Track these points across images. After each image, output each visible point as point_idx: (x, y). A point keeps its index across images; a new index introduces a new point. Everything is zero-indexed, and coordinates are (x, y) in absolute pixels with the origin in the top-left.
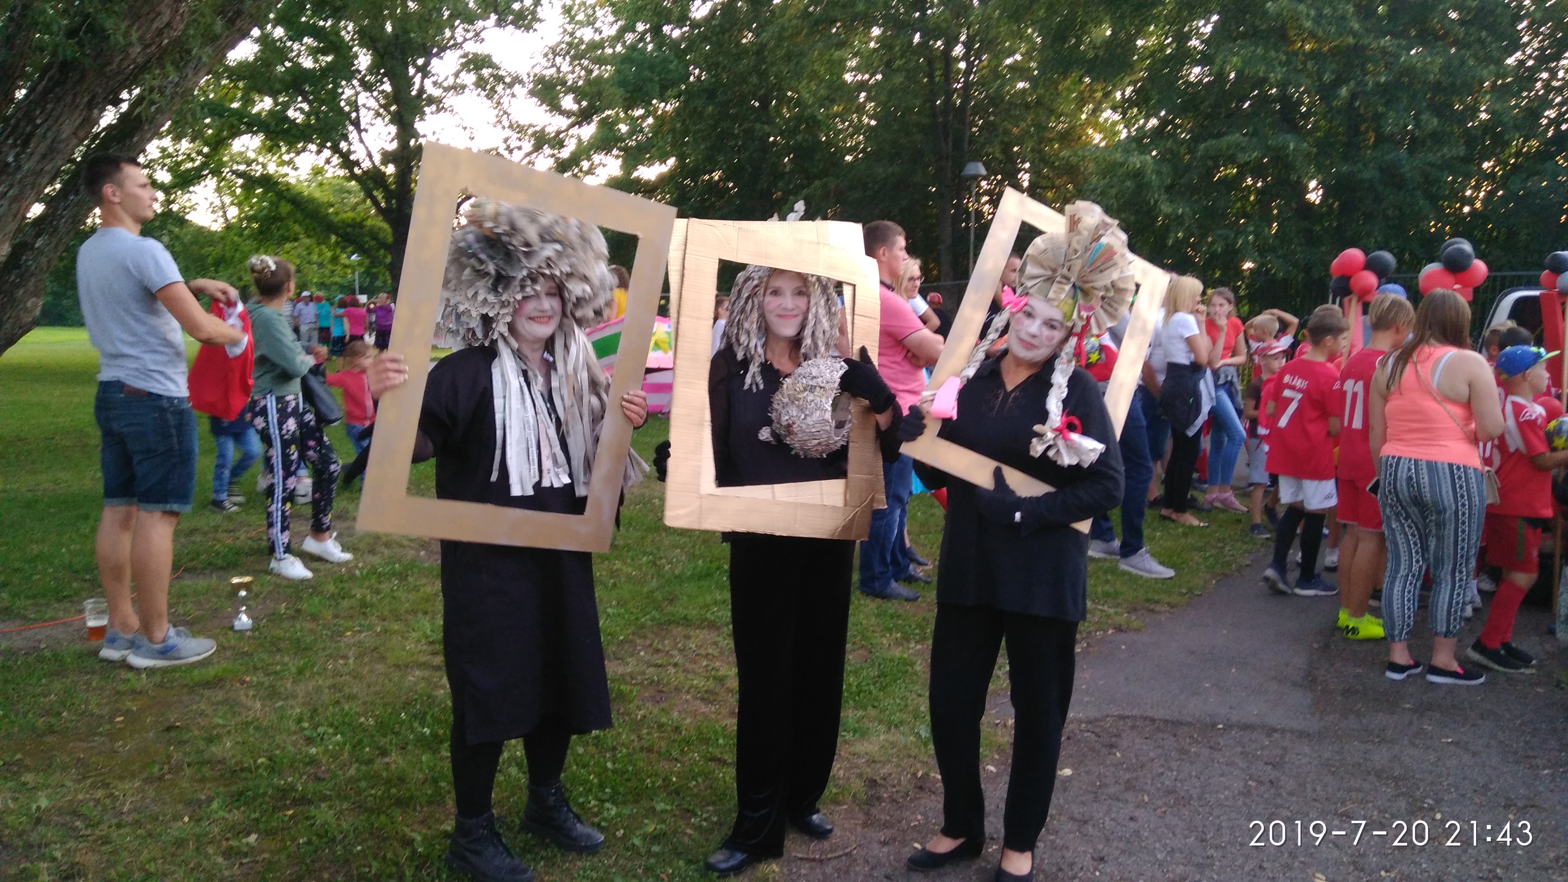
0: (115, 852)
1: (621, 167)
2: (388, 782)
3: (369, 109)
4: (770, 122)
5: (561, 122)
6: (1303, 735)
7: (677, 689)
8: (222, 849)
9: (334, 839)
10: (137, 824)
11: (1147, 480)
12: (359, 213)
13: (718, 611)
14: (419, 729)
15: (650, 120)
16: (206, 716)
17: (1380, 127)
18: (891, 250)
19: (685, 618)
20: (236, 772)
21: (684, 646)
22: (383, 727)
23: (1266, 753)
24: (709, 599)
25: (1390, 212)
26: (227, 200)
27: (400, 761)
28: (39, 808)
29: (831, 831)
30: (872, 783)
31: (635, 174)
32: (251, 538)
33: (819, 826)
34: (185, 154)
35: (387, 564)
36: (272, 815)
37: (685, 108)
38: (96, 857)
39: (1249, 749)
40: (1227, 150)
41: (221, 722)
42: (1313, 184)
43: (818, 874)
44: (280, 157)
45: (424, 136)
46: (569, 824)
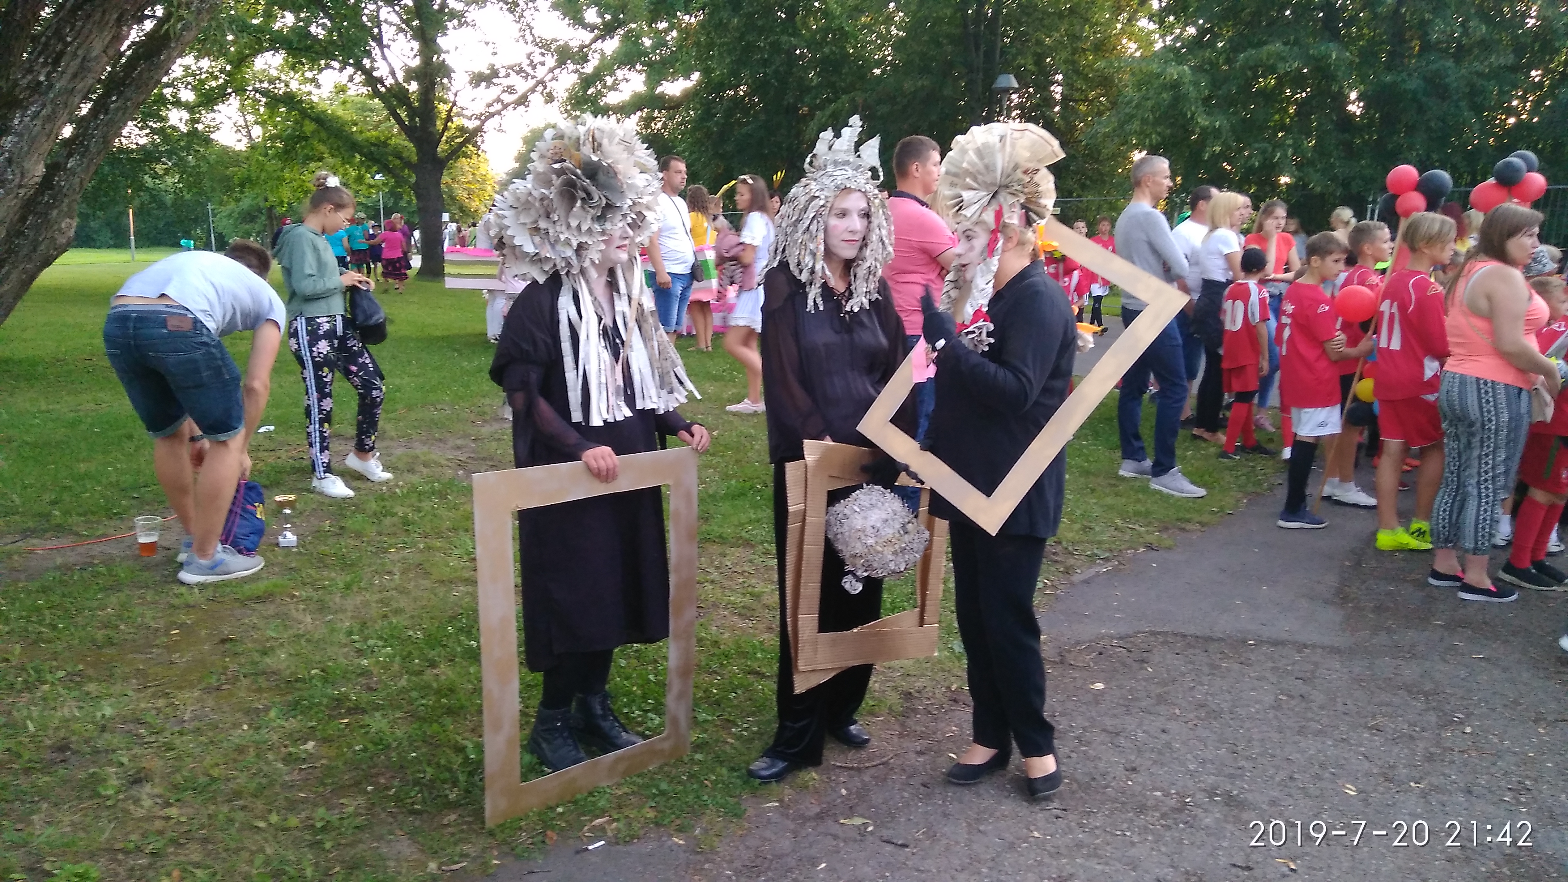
0: (178, 758)
1: (645, 83)
2: (439, 692)
3: (391, 24)
4: (796, 34)
5: (585, 36)
6: (1335, 651)
7: (715, 605)
8: (282, 756)
9: (388, 747)
10: (198, 731)
11: (1182, 400)
12: (382, 132)
13: (752, 530)
14: (467, 642)
15: (674, 33)
16: (259, 629)
17: (1426, 34)
18: (924, 166)
19: (720, 537)
20: (291, 683)
21: (721, 563)
22: (432, 640)
23: (1297, 667)
24: (743, 518)
25: (1433, 124)
26: (251, 118)
27: (450, 673)
28: (103, 715)
29: (867, 741)
30: (908, 696)
31: (659, 90)
32: (291, 458)
33: (855, 736)
34: (207, 72)
35: (427, 483)
36: (328, 723)
37: (709, 21)
38: (161, 763)
39: (1280, 665)
40: (1268, 59)
41: (274, 635)
42: (1353, 95)
43: (857, 783)
44: (303, 75)
45: (448, 52)
46: (614, 733)
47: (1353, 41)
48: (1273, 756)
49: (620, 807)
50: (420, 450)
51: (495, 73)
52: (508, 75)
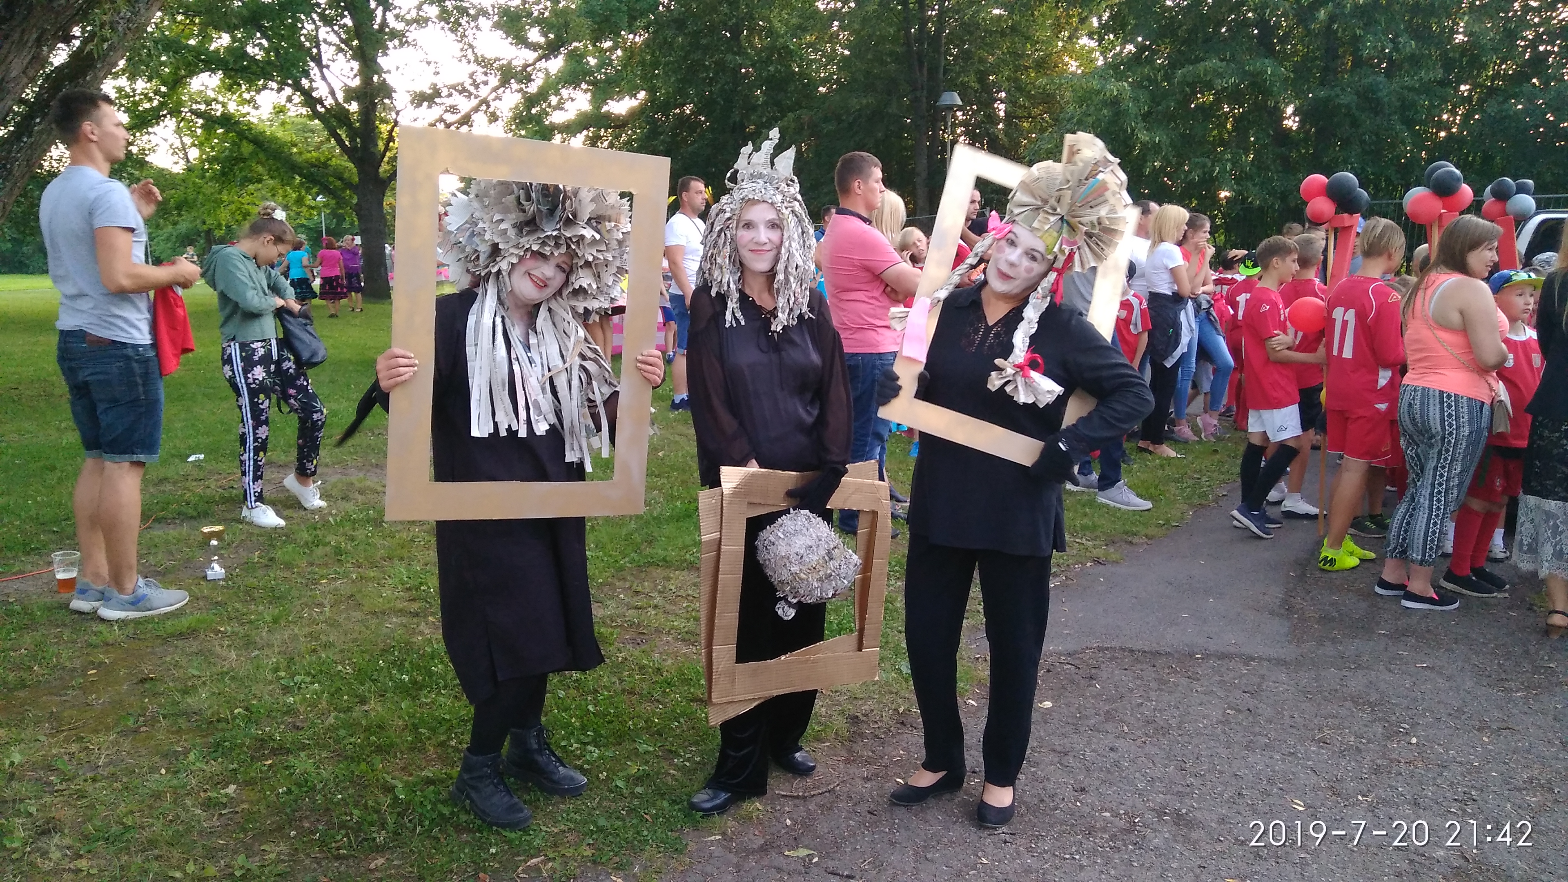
0: (92, 806)
1: (590, 101)
2: (367, 729)
3: (330, 44)
4: (741, 52)
5: (528, 55)
6: (1281, 663)
7: (657, 631)
8: (201, 801)
9: (313, 788)
10: (112, 777)
12: (323, 153)
14: (398, 676)
15: (619, 52)
16: (181, 667)
17: (1357, 49)
18: (866, 182)
19: (665, 559)
20: (212, 723)
21: (665, 587)
22: (362, 675)
23: (1244, 681)
25: (1366, 138)
26: (188, 141)
27: (379, 709)
28: (12, 763)
29: (813, 768)
30: (854, 720)
31: (605, 109)
32: (221, 487)
33: (802, 764)
34: (142, 94)
35: (361, 511)
36: (251, 766)
37: (654, 39)
38: (73, 811)
39: (1226, 678)
40: (1205, 75)
41: (196, 673)
42: (1290, 110)
43: (801, 811)
44: (241, 95)
45: (389, 72)
46: (551, 767)
47: (1286, 57)
48: (1221, 772)
49: (555, 845)
50: (355, 477)
51: (437, 93)
52: (450, 95)
